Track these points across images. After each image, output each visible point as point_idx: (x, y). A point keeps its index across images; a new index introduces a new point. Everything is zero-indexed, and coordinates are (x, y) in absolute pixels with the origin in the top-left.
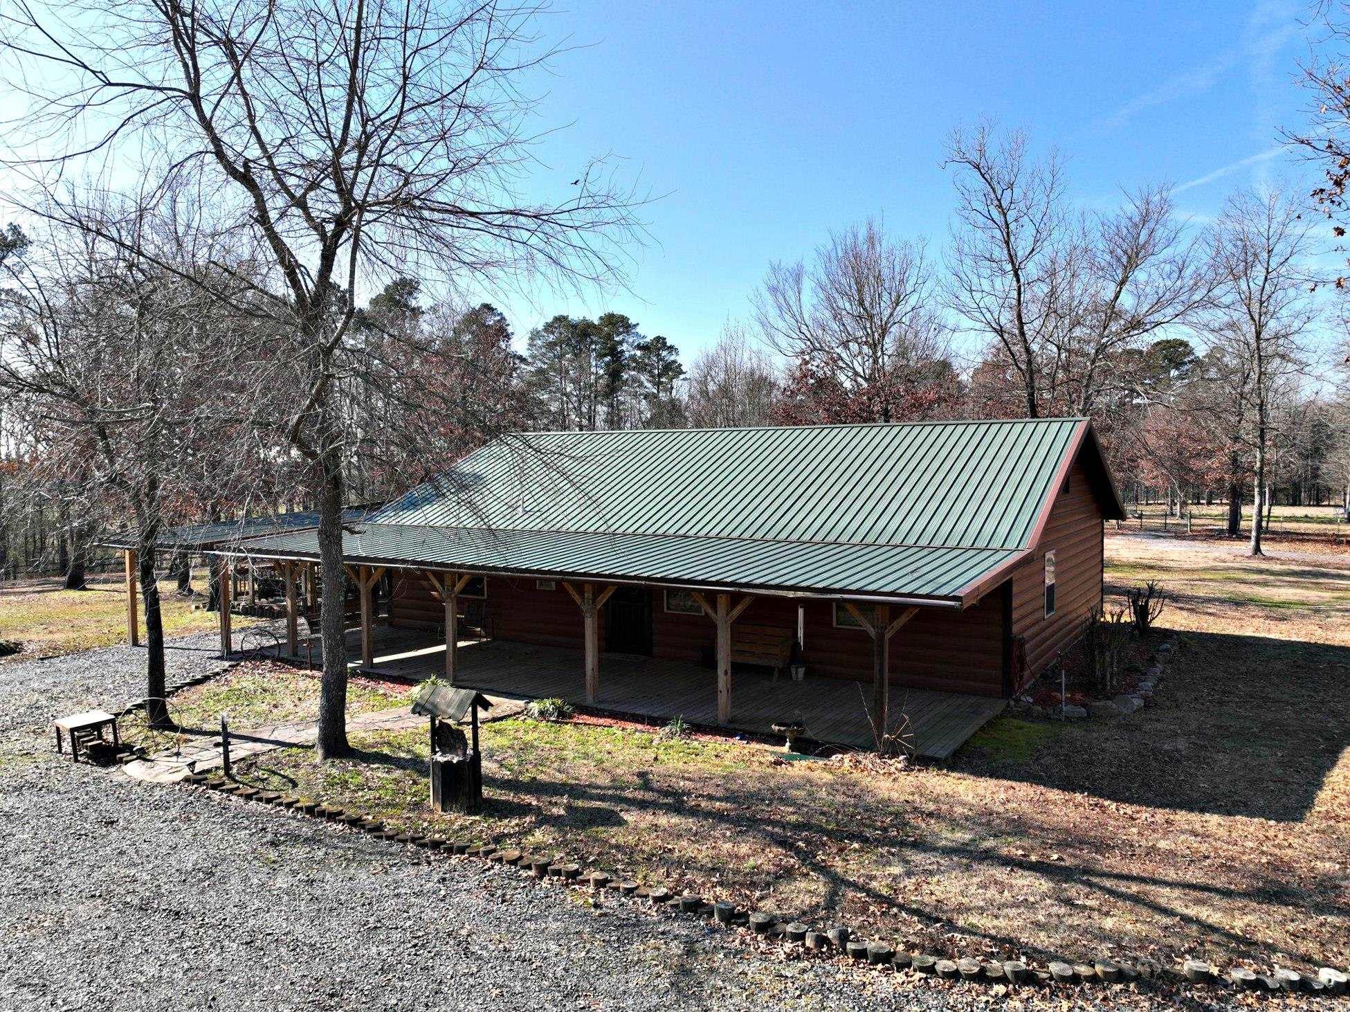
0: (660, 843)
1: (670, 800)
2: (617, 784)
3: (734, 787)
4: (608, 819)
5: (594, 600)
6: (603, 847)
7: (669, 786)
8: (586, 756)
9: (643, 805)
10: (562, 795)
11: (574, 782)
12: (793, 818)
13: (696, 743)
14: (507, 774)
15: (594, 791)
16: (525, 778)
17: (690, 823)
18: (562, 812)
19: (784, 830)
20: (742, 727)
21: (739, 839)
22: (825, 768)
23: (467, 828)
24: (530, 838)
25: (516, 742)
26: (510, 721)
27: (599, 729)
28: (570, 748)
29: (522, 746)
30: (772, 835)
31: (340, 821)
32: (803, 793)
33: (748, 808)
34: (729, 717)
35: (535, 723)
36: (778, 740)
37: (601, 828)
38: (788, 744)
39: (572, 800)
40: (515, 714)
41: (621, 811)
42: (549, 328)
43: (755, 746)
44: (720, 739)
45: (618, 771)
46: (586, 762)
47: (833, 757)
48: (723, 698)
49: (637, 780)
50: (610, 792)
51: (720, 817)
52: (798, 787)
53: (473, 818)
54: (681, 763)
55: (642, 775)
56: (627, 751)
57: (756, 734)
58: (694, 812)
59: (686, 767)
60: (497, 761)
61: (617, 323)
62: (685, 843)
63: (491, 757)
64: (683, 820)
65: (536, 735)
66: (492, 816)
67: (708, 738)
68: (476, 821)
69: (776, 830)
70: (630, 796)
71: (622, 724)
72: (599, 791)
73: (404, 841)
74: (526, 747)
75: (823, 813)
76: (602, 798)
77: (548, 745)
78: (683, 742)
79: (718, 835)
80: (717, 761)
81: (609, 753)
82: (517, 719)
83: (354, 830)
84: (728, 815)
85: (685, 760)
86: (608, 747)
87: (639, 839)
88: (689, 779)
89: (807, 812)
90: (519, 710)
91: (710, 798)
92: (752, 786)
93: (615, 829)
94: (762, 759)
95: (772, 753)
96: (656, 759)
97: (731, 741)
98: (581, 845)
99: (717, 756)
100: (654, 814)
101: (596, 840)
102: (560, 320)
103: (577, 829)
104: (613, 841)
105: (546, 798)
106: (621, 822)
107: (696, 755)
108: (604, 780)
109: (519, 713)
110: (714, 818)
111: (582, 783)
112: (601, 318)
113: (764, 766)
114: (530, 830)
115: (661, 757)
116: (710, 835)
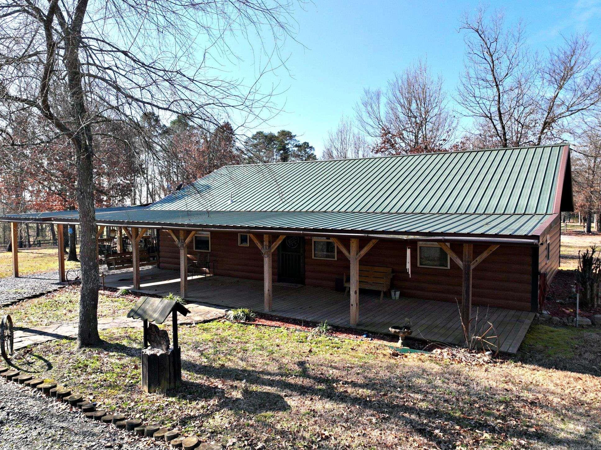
0: (318, 429)
1: (322, 386)
2: (283, 371)
3: (371, 375)
4: (275, 403)
5: (270, 247)
6: (269, 433)
7: (322, 374)
8: (262, 348)
9: (303, 391)
10: (241, 380)
11: (251, 369)
12: (424, 405)
13: (336, 339)
14: (204, 361)
15: (266, 377)
16: (216, 365)
17: (340, 408)
18: (240, 396)
19: (420, 416)
20: (366, 329)
21: (384, 426)
22: (431, 359)
23: (163, 409)
24: (210, 420)
25: (216, 337)
26: (215, 323)
27: (272, 329)
28: (252, 341)
29: (219, 340)
30: (411, 422)
31: (66, 401)
32: (424, 381)
33: (385, 395)
34: (357, 322)
35: (231, 324)
36: (394, 338)
37: (270, 413)
38: (400, 341)
39: (248, 385)
40: (219, 318)
41: (286, 396)
42: (254, 137)
43: (377, 342)
44: (353, 337)
45: (284, 360)
46: (261, 352)
47: (434, 351)
48: (354, 309)
49: (297, 368)
50: (278, 378)
51: (364, 403)
52: (419, 377)
53: (170, 399)
54: (328, 354)
55: (301, 364)
56: (290, 344)
57: (377, 333)
58: (343, 398)
59: (332, 358)
60: (199, 351)
61: (286, 135)
62: (338, 430)
63: (196, 348)
64: (335, 406)
65: (230, 332)
66: (184, 398)
67: (344, 335)
68: (172, 402)
69: (413, 417)
70: (292, 382)
71: (287, 325)
72: (269, 377)
73: (108, 422)
74: (223, 341)
75: (446, 401)
76: (271, 383)
77: (237, 340)
78: (328, 338)
79: (365, 422)
80: (353, 353)
81: (278, 346)
82: (219, 321)
83: (74, 410)
84: (370, 401)
85: (331, 352)
86: (277, 341)
87: (301, 425)
88: (336, 368)
89: (433, 400)
90: (222, 315)
91: (354, 384)
92: (384, 374)
93: (280, 413)
94: (385, 352)
95: (390, 347)
96: (310, 351)
97: (360, 338)
98: (252, 430)
99: (352, 349)
100: (312, 399)
101: (265, 425)
102: (260, 134)
103: (249, 413)
104: (279, 427)
105: (230, 382)
106: (285, 407)
107: (338, 348)
108: (273, 368)
109: (221, 318)
110: (359, 404)
111: (257, 370)
112: (279, 132)
113: (387, 357)
114: (212, 412)
115: (314, 349)
116: (359, 422)
